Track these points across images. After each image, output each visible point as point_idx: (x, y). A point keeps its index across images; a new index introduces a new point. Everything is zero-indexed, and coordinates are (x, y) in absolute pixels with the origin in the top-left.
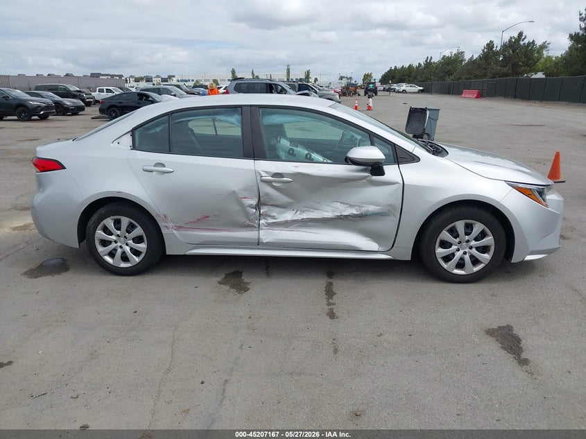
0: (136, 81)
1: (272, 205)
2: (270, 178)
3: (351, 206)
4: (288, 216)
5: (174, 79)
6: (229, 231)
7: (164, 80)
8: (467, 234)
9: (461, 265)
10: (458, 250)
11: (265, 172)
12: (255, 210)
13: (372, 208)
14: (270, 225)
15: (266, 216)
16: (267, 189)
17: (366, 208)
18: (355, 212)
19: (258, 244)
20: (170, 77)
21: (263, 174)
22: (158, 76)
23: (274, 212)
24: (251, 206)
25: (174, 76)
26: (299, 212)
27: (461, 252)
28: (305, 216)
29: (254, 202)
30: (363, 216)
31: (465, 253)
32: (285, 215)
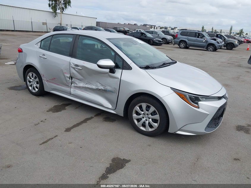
0: (160, 29)
1: (76, 78)
2: (74, 66)
3: (102, 85)
4: (81, 84)
5: (177, 29)
6: (62, 86)
7: (172, 29)
8: (148, 111)
9: (144, 125)
10: (143, 118)
11: (72, 63)
12: (69, 79)
13: (109, 88)
14: (75, 87)
15: (74, 83)
16: (73, 71)
17: (107, 87)
18: (103, 88)
19: (70, 94)
20: (175, 28)
21: (72, 64)
22: (170, 27)
23: (77, 82)
24: (67, 77)
25: (177, 28)
26: (85, 84)
27: (144, 119)
28: (87, 86)
29: (69, 76)
30: (105, 91)
31: (146, 120)
32: (80, 84)
